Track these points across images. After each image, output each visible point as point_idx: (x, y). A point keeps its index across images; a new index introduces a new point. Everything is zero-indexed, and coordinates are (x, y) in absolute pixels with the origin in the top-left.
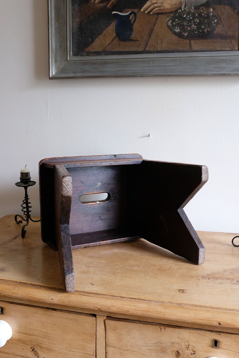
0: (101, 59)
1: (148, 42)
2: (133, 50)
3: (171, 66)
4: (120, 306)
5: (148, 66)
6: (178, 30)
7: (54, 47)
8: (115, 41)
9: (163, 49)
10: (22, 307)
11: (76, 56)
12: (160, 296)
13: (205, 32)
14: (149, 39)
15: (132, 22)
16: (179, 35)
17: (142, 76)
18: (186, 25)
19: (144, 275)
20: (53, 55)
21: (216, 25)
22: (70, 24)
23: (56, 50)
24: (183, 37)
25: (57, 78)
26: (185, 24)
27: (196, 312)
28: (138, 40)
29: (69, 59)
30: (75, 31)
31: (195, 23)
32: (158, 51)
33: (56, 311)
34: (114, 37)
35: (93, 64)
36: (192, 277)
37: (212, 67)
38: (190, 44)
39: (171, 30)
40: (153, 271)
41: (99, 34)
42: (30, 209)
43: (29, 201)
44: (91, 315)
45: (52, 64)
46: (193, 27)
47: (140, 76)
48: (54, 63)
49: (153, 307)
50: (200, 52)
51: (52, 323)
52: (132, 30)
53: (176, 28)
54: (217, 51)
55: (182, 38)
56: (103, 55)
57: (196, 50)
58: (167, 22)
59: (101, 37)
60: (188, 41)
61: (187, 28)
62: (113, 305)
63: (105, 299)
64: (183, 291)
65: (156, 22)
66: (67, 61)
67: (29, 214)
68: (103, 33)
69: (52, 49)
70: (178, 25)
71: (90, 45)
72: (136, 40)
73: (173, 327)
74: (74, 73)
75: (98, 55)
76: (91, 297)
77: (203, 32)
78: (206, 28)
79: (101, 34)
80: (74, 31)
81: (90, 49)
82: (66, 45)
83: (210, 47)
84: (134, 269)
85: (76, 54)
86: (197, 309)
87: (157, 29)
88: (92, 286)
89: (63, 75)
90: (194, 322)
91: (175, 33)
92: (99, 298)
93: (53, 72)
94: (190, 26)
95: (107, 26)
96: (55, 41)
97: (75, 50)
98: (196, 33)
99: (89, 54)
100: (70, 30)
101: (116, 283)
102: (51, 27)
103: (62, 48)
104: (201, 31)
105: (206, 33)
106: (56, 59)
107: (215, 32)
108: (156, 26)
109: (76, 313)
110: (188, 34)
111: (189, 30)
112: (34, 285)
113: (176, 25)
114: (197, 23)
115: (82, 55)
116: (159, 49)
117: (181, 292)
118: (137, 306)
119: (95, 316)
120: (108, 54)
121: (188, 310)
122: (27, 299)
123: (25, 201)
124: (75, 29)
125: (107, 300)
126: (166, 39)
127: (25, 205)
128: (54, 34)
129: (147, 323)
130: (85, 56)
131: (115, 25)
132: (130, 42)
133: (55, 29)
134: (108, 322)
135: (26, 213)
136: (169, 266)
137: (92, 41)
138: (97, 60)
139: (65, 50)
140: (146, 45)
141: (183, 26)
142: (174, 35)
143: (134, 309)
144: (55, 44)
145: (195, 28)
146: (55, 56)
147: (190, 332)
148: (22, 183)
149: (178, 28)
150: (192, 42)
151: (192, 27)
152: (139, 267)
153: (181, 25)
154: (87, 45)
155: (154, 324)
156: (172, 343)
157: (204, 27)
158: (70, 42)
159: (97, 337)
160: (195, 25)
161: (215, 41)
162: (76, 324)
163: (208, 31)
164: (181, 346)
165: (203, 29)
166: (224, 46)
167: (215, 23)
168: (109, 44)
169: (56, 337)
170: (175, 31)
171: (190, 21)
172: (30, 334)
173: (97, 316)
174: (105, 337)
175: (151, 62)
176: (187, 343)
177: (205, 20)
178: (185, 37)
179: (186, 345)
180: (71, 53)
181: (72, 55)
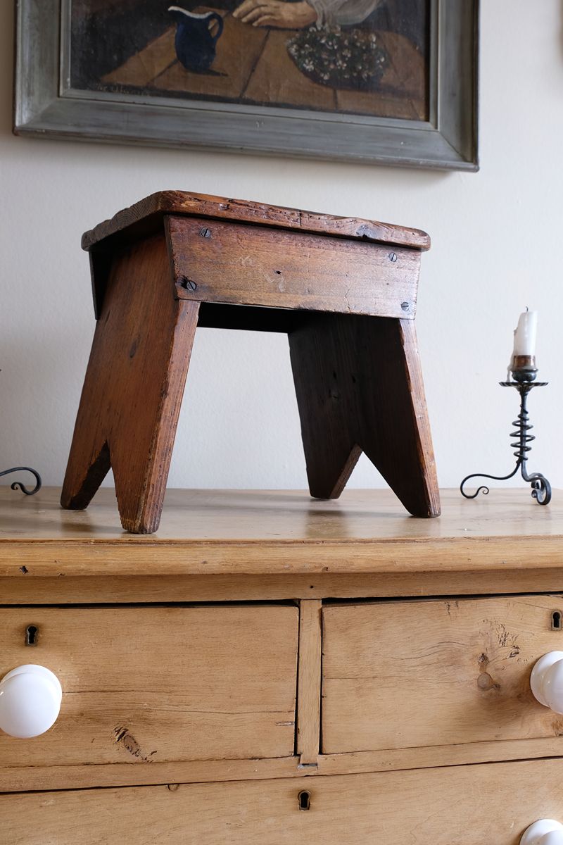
0: (144, 104)
1: (248, 81)
2: (215, 94)
3: (301, 135)
5: (251, 131)
6: (310, 67)
7: (27, 58)
8: (175, 70)
9: (280, 100)
11: (81, 89)
13: (363, 77)
14: (251, 75)
15: (213, 35)
16: (314, 77)
18: (326, 60)
20: (24, 77)
21: (384, 69)
23: (32, 67)
24: (320, 81)
26: (324, 56)
28: (226, 75)
29: (63, 94)
31: (343, 58)
32: (269, 103)
34: (171, 60)
35: (124, 111)
37: (380, 147)
38: (335, 97)
39: (297, 64)
41: (137, 48)
45: (21, 98)
46: (340, 65)
48: (25, 96)
50: (354, 116)
51: (183, 645)
52: (213, 51)
53: (307, 61)
54: (386, 117)
55: (319, 84)
56: (145, 94)
57: (346, 111)
58: (288, 48)
59: (142, 55)
60: (330, 91)
61: (329, 64)
65: (264, 45)
66: (59, 96)
68: (147, 49)
69: (22, 61)
70: (310, 56)
71: (115, 68)
72: (224, 75)
74: (78, 125)
75: (133, 94)
77: (360, 77)
78: (365, 70)
79: (142, 50)
81: (115, 77)
82: (57, 61)
87: (266, 56)
91: (305, 72)
93: (23, 117)
94: (335, 63)
95: (157, 35)
97: (78, 74)
98: (346, 77)
99: (111, 88)
100: (68, 27)
102: (22, 12)
104: (355, 74)
105: (366, 80)
106: (29, 87)
107: (382, 81)
108: (265, 52)
110: (331, 78)
111: (332, 70)
113: (306, 57)
114: (347, 59)
115: (95, 89)
116: (272, 100)
120: (158, 95)
124: (78, 29)
126: (287, 81)
130: (100, 90)
131: (174, 36)
132: (210, 77)
134: (330, 612)
137: (121, 62)
138: (134, 103)
139: (53, 71)
140: (245, 89)
141: (321, 59)
142: (302, 75)
145: (344, 68)
147: (508, 602)
150: (339, 94)
151: (338, 64)
153: (317, 58)
154: (109, 68)
156: (473, 637)
157: (360, 68)
158: (66, 54)
159: (301, 659)
160: (344, 62)
161: (383, 97)
162: (250, 633)
163: (369, 77)
164: (491, 638)
165: (360, 73)
166: (399, 109)
167: (381, 63)
168: (161, 74)
169: (193, 681)
170: (304, 68)
171: (333, 52)
172: (116, 689)
173: (302, 602)
174: (322, 654)
175: (257, 123)
176: (501, 632)
177: (362, 55)
178: (324, 83)
179: (500, 636)
180: (69, 80)
181: (69, 85)
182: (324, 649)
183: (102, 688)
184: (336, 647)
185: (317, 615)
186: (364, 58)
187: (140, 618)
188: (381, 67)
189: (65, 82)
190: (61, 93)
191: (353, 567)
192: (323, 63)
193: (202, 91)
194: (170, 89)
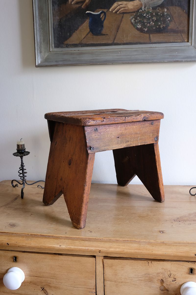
0: (78, 50)
1: (116, 36)
2: (104, 43)
3: (135, 55)
4: (117, 247)
5: (117, 56)
6: (139, 26)
7: (39, 40)
8: (89, 35)
9: (128, 42)
10: (33, 254)
11: (58, 48)
12: (146, 237)
13: (161, 27)
14: (117, 33)
15: (102, 20)
16: (141, 30)
17: (112, 64)
18: (146, 22)
19: (129, 222)
20: (38, 47)
21: (170, 22)
22: (52, 22)
23: (41, 43)
24: (144, 32)
25: (43, 66)
26: (145, 21)
27: (177, 247)
28: (108, 35)
30: (56, 27)
31: (153, 20)
32: (124, 43)
33: (62, 255)
34: (88, 32)
35: (72, 54)
36: (166, 221)
37: (167, 56)
38: (150, 37)
39: (134, 26)
40: (135, 218)
41: (75, 29)
42: (25, 175)
43: (24, 168)
44: (91, 257)
45: (38, 55)
46: (151, 24)
47: (111, 63)
48: (39, 54)
49: (143, 245)
50: (157, 44)
51: (59, 266)
52: (102, 26)
53: (138, 24)
54: (171, 42)
56: (79, 47)
57: (154, 42)
58: (131, 20)
59: (77, 32)
60: (148, 35)
61: (147, 24)
62: (111, 246)
63: (104, 243)
64: (163, 232)
65: (121, 20)
66: (50, 52)
67: (25, 179)
68: (79, 29)
69: (37, 42)
70: (140, 22)
71: (69, 38)
72: (107, 35)
73: (158, 260)
74: (56, 61)
75: (75, 47)
76: (92, 242)
77: (160, 28)
78: (162, 24)
79: (77, 30)
80: (54, 27)
81: (68, 42)
82: (49, 39)
83: (165, 40)
84: (120, 217)
85: (57, 46)
86: (177, 245)
87: (123, 25)
88: (91, 233)
89: (47, 64)
90: (176, 255)
91: (137, 29)
92: (99, 242)
93: (39, 61)
94: (149, 23)
95: (82, 23)
96: (39, 35)
97: (56, 43)
98: (154, 28)
99: (68, 46)
100: (52, 26)
101: (109, 229)
102: (36, 24)
103: (46, 41)
104: (158, 27)
105: (162, 28)
106: (40, 50)
107: (169, 28)
108: (122, 23)
109: (79, 256)
110: (148, 30)
111: (148, 26)
112: (44, 236)
113: (138, 22)
114: (154, 21)
115: (62, 47)
116: (125, 42)
117: (161, 232)
118: (130, 246)
119: (94, 257)
120: (84, 46)
121: (170, 246)
122: (39, 248)
123: (21, 168)
124: (56, 26)
125: (105, 243)
126: (131, 33)
127: (21, 172)
128: (38, 29)
129: (137, 259)
130: (64, 47)
131: (88, 22)
132: (102, 36)
133: (39, 25)
134: (106, 261)
135: (22, 178)
136: (146, 213)
137: (70, 36)
138: (75, 51)
139: (48, 43)
140: (115, 38)
141: (144, 23)
142: (137, 30)
143: (128, 248)
144: (39, 38)
145: (153, 25)
146: (40, 47)
147: (171, 263)
148: (19, 153)
149: (140, 25)
150: (151, 36)
151: (151, 23)
152: (123, 215)
153: (142, 22)
154: (66, 38)
155: (143, 259)
156: (158, 273)
157: (160, 24)
158: (52, 36)
159: (96, 274)
160: (153, 22)
161: (169, 35)
162: (79, 265)
163: (163, 27)
164: (165, 275)
165: (160, 25)
166: (176, 38)
167: (169, 20)
168: (84, 38)
169: (63, 276)
170: (137, 27)
171: (149, 19)
172: (40, 276)
173: (96, 256)
174: (104, 273)
175: (119, 52)
176: (169, 273)
177: (161, 18)
178: (145, 32)
179: (169, 274)
180: (53, 45)
181: (53, 47)
182: (104, 272)
183: (36, 276)
184: (108, 272)
185: (101, 261)
186: (161, 19)
187: (46, 257)
188: (168, 22)
189: (52, 46)
190: (51, 50)
191: (110, 251)
192: (145, 24)
193: (99, 43)
194: (87, 43)
